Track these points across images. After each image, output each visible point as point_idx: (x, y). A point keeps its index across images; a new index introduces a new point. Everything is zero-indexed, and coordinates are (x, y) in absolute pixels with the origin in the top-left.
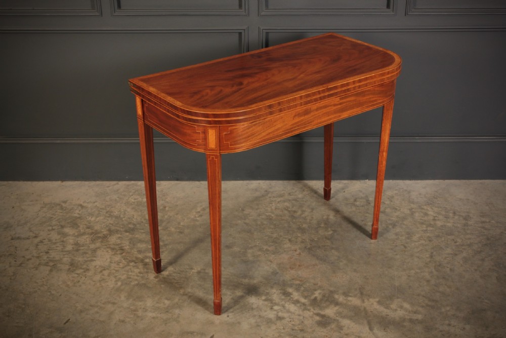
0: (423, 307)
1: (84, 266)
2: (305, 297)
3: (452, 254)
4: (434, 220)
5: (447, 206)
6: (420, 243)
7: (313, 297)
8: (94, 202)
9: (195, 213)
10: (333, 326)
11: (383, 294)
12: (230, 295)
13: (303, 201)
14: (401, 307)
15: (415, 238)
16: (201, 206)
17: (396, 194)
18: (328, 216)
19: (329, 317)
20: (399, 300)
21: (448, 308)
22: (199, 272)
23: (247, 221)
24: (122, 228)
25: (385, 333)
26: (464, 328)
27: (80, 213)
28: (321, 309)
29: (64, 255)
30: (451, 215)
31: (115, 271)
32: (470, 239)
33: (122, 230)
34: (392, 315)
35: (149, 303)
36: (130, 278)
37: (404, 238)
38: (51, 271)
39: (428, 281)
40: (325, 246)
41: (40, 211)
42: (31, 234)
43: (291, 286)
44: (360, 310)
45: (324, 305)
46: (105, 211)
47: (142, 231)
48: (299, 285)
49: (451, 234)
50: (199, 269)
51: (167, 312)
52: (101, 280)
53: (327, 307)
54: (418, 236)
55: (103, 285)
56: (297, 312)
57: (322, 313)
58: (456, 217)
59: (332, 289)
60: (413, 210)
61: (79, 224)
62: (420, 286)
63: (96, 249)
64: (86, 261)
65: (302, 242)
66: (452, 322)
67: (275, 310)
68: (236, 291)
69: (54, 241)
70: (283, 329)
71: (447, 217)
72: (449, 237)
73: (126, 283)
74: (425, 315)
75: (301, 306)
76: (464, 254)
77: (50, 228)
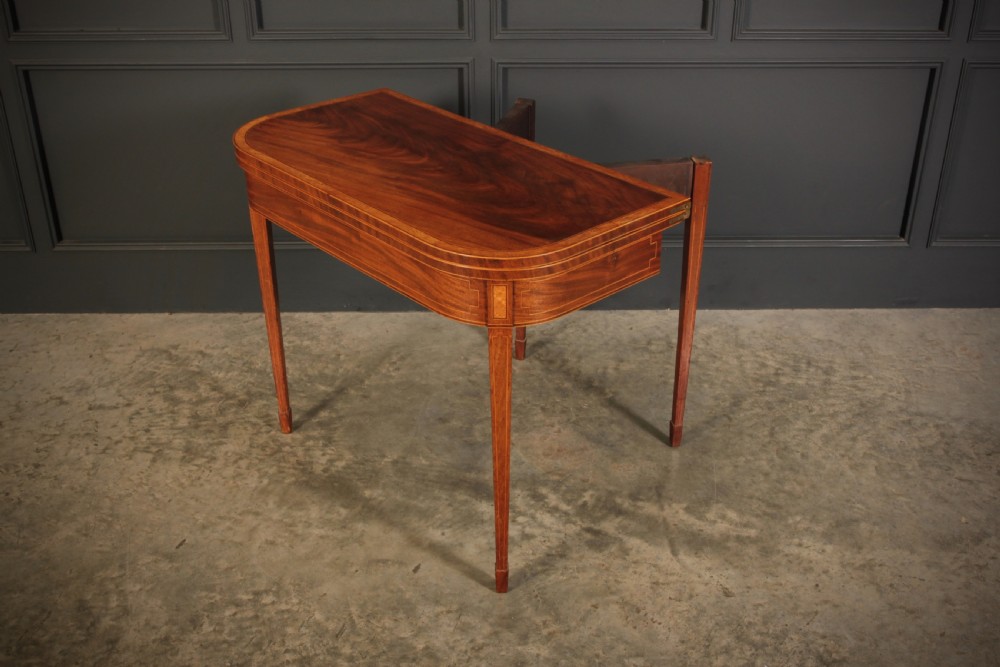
0: (757, 516)
1: (208, 453)
2: (569, 502)
3: (804, 430)
4: (777, 374)
5: (797, 352)
6: (753, 412)
7: (580, 502)
8: (223, 348)
9: (387, 365)
10: (614, 548)
11: (694, 497)
12: (447, 500)
13: (564, 344)
14: (723, 517)
15: (746, 405)
16: (398, 353)
17: (715, 332)
18: (606, 368)
19: (606, 534)
20: (720, 505)
21: (798, 518)
22: (395, 462)
23: (473, 378)
24: (270, 390)
25: (697, 559)
26: (823, 551)
27: (201, 364)
28: (594, 522)
29: (174, 435)
30: (804, 366)
31: (257, 461)
32: (833, 405)
33: (269, 392)
34: (708, 529)
35: (314, 512)
36: (283, 472)
37: (727, 404)
38: (154, 461)
39: (766, 475)
40: (599, 418)
41: (134, 362)
42: (121, 400)
43: (545, 484)
44: (657, 522)
45: (600, 514)
46: (240, 362)
47: (302, 395)
48: (559, 482)
49: (803, 397)
50: (395, 457)
51: (344, 527)
52: (237, 476)
53: (603, 518)
54: (750, 400)
55: (240, 483)
56: (555, 527)
57: (596, 528)
58: (812, 370)
59: (611, 488)
60: (743, 358)
61: (199, 384)
62: (754, 482)
63: (227, 424)
64: (211, 445)
65: (563, 412)
66: (805, 541)
67: (519, 524)
68: (456, 493)
69: (158, 412)
70: (533, 554)
71: (796, 370)
72: (800, 402)
73: (277, 481)
74: (762, 530)
75: (560, 516)
76: (825, 430)
77: (152, 390)
